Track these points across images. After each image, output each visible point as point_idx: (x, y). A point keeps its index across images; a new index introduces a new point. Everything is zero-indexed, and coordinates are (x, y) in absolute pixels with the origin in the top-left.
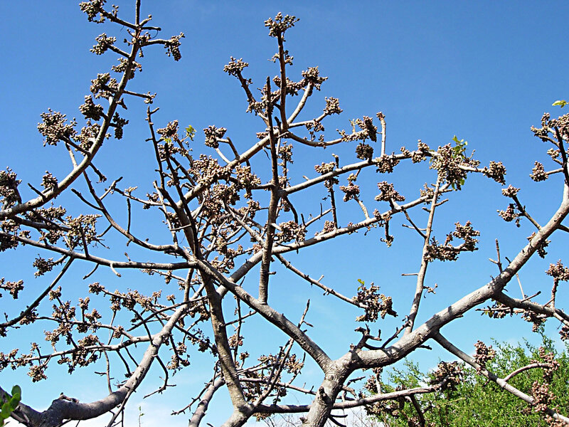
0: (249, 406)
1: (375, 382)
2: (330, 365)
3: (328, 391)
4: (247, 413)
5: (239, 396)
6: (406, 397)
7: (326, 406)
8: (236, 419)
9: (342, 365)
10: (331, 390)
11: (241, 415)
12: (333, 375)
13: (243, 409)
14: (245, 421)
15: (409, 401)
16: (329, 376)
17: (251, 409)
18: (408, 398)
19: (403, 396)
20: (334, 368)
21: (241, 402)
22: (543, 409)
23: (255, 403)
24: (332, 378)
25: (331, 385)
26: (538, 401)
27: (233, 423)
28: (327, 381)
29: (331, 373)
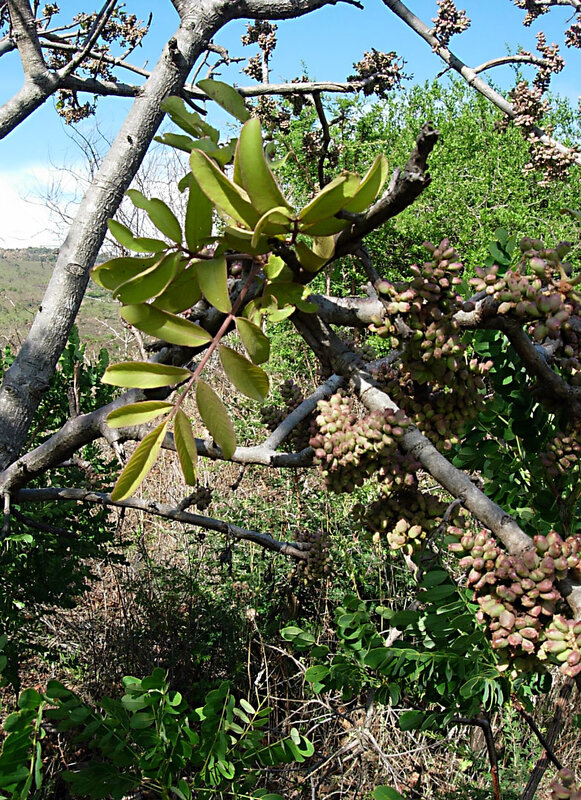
0: (51, 77)
1: (260, 64)
2: (192, 5)
3: (184, 48)
4: (46, 87)
5: (34, 58)
6: (306, 96)
7: (177, 72)
8: (27, 96)
9: (211, 6)
10: (188, 45)
11: (37, 89)
12: (195, 21)
13: (40, 81)
14: (43, 100)
15: (310, 104)
16: (188, 23)
17: (54, 82)
18: (309, 97)
19: (301, 92)
20: (199, 10)
21: (38, 69)
22: (527, 124)
23: (62, 72)
24: (193, 26)
25: (189, 38)
26: (523, 109)
27: (22, 103)
28: (183, 31)
29: (192, 18)
